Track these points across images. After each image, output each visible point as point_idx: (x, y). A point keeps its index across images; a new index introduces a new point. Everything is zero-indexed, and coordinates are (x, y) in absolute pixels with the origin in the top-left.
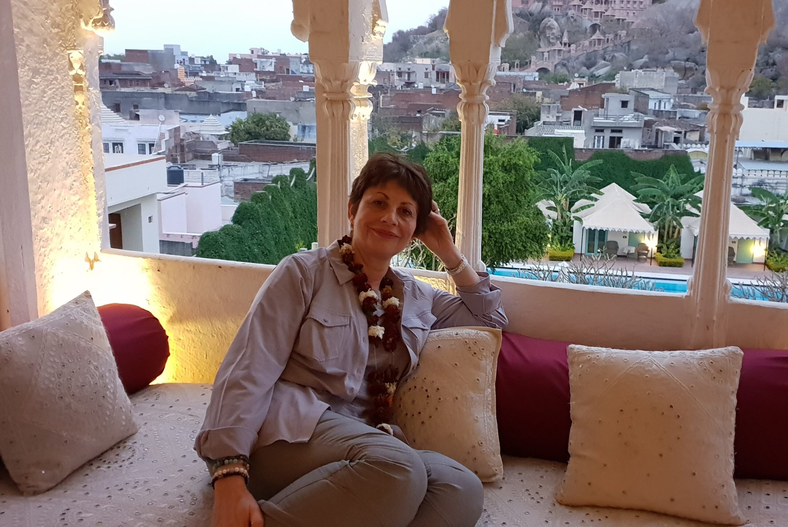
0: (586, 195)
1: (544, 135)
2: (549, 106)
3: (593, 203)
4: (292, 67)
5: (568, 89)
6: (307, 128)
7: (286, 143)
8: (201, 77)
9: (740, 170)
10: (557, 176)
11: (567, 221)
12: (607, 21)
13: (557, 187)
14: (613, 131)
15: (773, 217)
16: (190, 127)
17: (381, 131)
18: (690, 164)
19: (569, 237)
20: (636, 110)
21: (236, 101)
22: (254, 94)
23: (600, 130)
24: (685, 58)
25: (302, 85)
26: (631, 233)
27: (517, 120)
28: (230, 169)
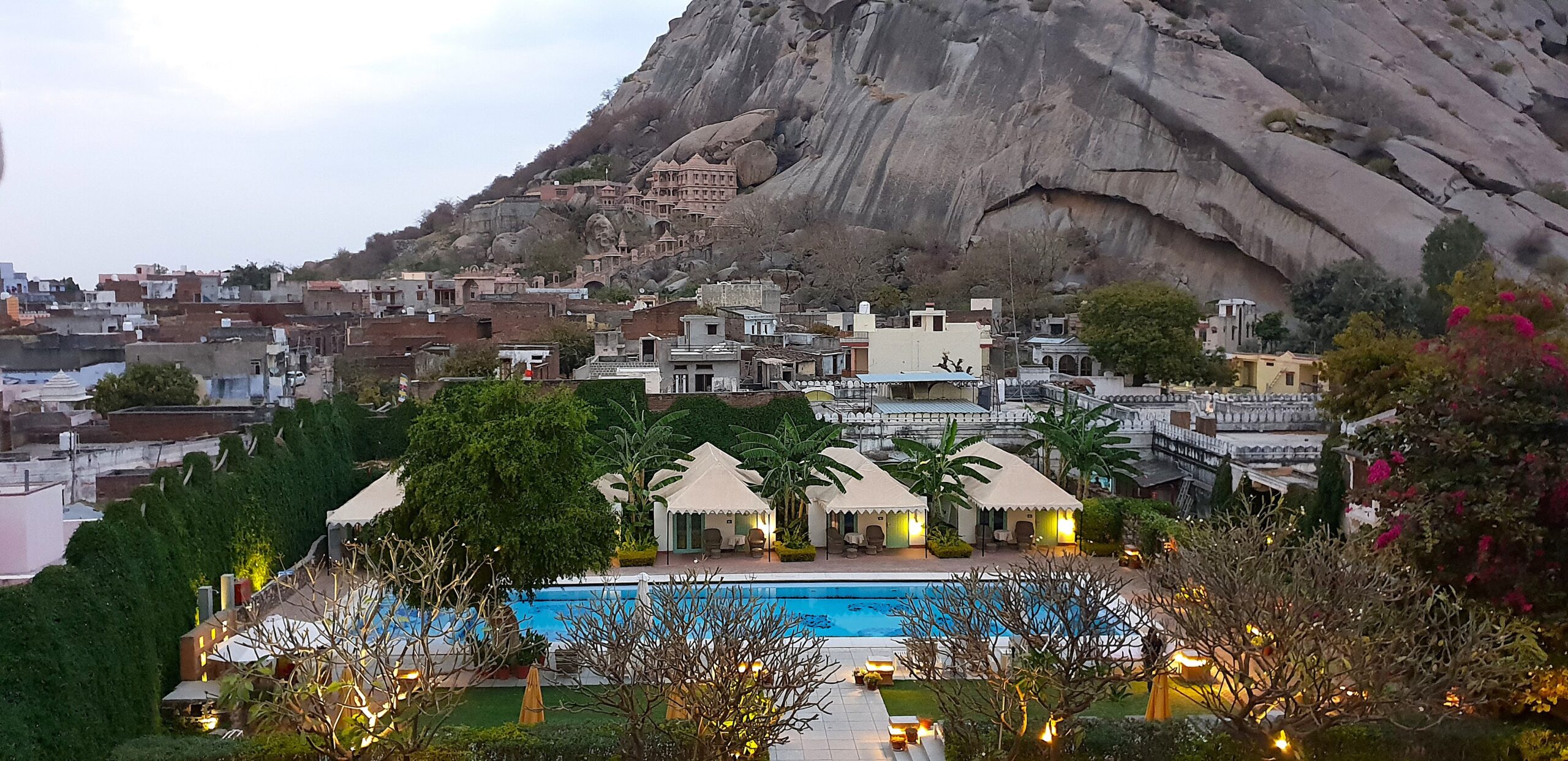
0: (669, 462)
1: (600, 377)
2: (607, 335)
3: (680, 473)
4: (206, 291)
5: (632, 310)
6: (226, 382)
7: (190, 409)
8: (50, 311)
9: (877, 415)
10: (624, 438)
11: (644, 503)
12: (678, 217)
13: (625, 454)
14: (699, 367)
15: (930, 479)
16: (23, 391)
17: (348, 381)
18: (810, 410)
19: (648, 528)
20: (728, 337)
21: (107, 347)
22: (140, 334)
23: (681, 366)
24: (786, 265)
25: (221, 317)
26: (738, 514)
27: (561, 355)
28: (92, 457)
